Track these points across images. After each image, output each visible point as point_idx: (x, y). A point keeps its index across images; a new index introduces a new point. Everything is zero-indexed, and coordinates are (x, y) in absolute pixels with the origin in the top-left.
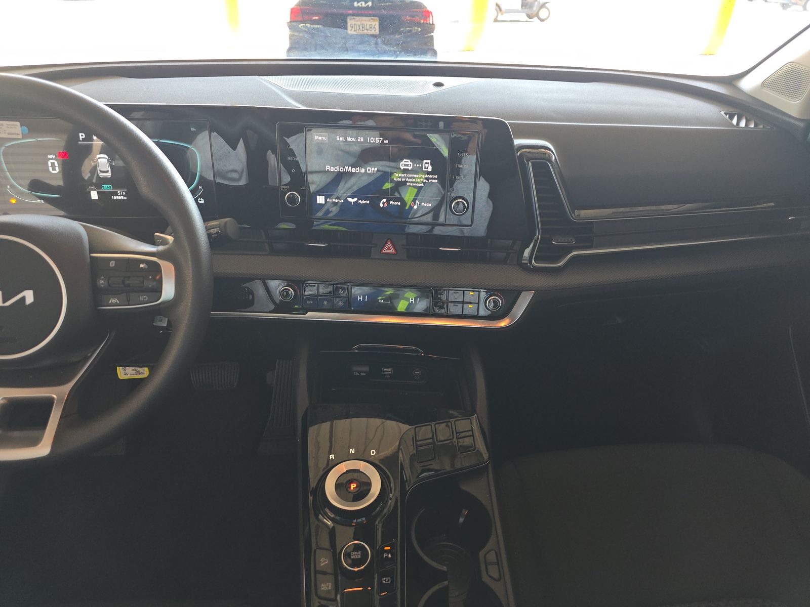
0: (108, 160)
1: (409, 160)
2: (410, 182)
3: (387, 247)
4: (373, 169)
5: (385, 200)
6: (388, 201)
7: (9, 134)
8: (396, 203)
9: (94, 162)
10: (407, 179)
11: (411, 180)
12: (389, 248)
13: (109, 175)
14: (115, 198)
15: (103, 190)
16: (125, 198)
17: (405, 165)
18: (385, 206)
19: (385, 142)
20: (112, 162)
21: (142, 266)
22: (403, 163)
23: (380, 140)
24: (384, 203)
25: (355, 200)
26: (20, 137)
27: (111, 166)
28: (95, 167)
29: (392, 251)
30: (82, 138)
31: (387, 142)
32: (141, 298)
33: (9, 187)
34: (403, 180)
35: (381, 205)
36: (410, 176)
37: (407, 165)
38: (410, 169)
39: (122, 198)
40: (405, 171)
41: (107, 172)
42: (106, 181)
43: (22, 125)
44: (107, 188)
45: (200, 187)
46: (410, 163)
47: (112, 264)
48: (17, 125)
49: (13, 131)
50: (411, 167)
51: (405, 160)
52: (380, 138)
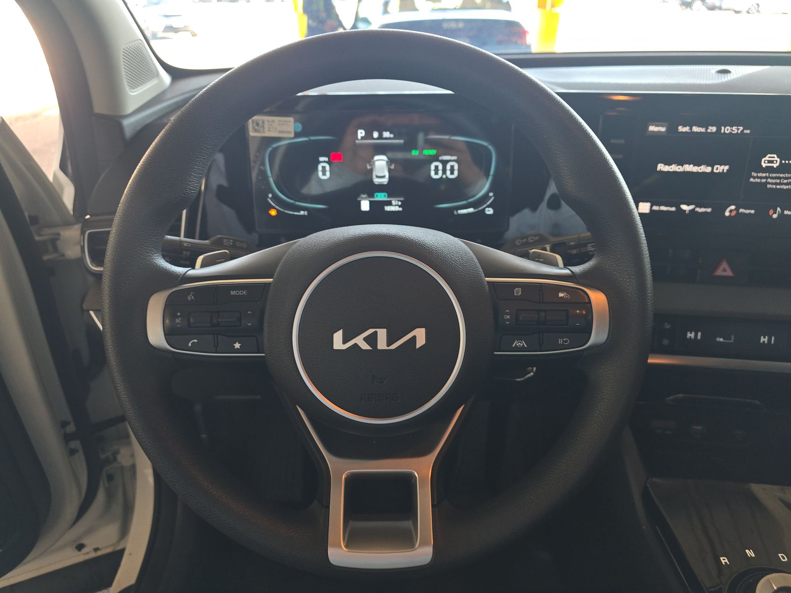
0: (387, 162)
1: (775, 156)
2: (772, 184)
3: (722, 267)
4: (722, 167)
5: (733, 207)
6: (737, 209)
7: (280, 132)
8: (747, 211)
9: (370, 165)
10: (769, 180)
11: (774, 181)
12: (724, 270)
13: (385, 181)
14: (388, 208)
15: (376, 199)
16: (401, 209)
17: (770, 162)
18: (734, 213)
19: (745, 131)
20: (391, 165)
21: (561, 295)
22: (767, 158)
23: (738, 129)
24: (731, 211)
25: (692, 207)
26: (292, 135)
27: (390, 170)
28: (371, 171)
29: (729, 273)
30: (361, 137)
31: (748, 131)
32: (560, 341)
33: (270, 196)
34: (764, 181)
35: (727, 214)
36: (774, 175)
37: (772, 162)
38: (775, 166)
39: (397, 209)
40: (769, 170)
41: (384, 177)
42: (381, 188)
43: (295, 121)
44: (381, 197)
45: (491, 194)
46: (776, 158)
47: (518, 292)
48: (290, 122)
49: (284, 128)
50: (778, 164)
51: (769, 155)
52: (739, 128)
